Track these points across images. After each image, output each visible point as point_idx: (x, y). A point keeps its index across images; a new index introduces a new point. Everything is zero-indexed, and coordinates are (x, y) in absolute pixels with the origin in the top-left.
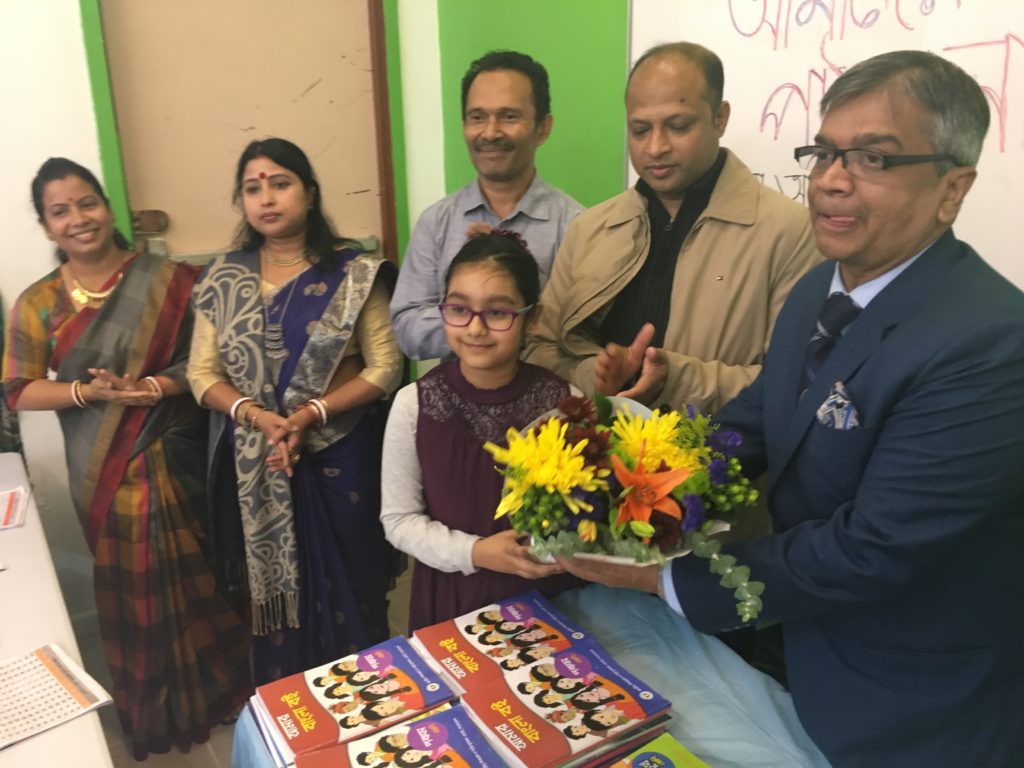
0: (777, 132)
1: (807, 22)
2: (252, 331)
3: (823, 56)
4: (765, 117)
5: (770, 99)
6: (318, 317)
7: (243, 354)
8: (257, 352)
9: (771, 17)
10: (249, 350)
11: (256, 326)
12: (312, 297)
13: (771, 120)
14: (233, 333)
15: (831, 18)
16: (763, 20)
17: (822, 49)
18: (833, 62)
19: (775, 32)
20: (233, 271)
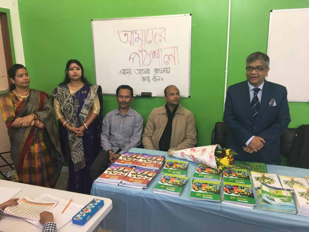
0: (133, 61)
1: (137, 41)
2: (71, 102)
3: (141, 48)
4: (130, 58)
5: (131, 55)
6: (86, 98)
7: (69, 107)
8: (72, 106)
9: (129, 39)
10: (70, 106)
11: (72, 100)
12: (84, 93)
13: (131, 59)
14: (66, 103)
15: (142, 41)
16: (128, 40)
17: (141, 46)
18: (143, 49)
19: (130, 43)
20: (63, 90)
